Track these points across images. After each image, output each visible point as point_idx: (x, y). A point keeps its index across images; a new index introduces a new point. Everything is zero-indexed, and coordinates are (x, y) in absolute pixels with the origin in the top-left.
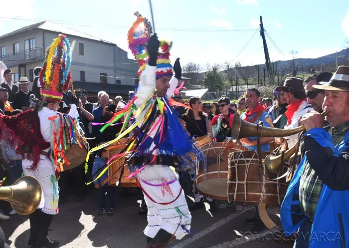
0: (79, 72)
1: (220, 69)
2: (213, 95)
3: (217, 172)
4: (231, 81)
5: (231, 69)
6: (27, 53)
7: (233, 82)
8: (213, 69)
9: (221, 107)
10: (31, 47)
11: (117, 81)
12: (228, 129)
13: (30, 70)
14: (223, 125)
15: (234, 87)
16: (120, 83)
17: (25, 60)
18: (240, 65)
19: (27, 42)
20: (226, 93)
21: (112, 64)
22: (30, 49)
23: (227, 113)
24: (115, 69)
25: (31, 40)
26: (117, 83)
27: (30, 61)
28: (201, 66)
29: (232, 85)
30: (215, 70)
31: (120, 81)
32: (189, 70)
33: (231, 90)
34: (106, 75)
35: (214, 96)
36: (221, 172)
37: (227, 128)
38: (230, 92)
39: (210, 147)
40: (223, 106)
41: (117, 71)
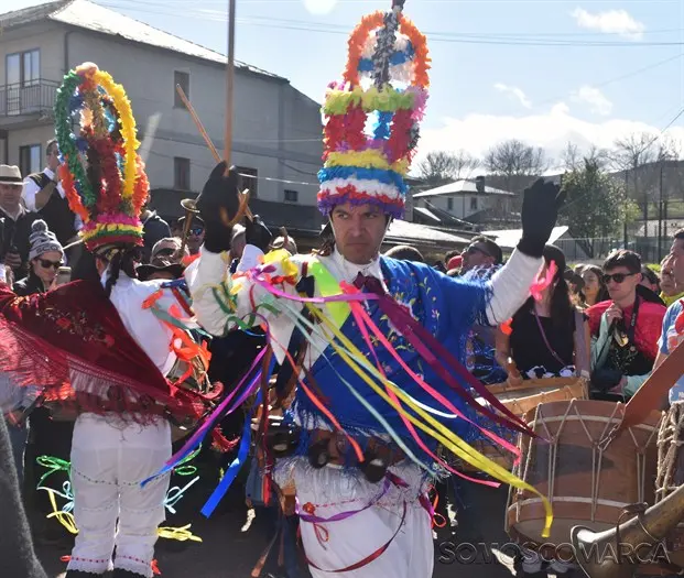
0: (173, 162)
1: (607, 167)
2: (585, 246)
3: (589, 500)
4: (643, 204)
5: (644, 166)
6: (15, 93)
7: (651, 208)
8: (588, 167)
9: (612, 283)
10: (27, 77)
11: (287, 192)
12: (633, 349)
13: (22, 148)
14: (617, 337)
15: (653, 225)
16: (296, 200)
17: (7, 116)
18: (677, 155)
19: (14, 61)
20: (626, 241)
21: (272, 141)
22: (22, 82)
23: (630, 300)
24: (282, 155)
25: (27, 56)
26: (287, 198)
27: (21, 120)
28: (547, 157)
29: (646, 219)
30: (592, 167)
31: (295, 193)
32: (510, 168)
33: (641, 232)
34: (253, 172)
35: (586, 251)
36: (600, 502)
37: (627, 346)
38: (638, 238)
39: (572, 412)
40: (619, 278)
41: (287, 162)
